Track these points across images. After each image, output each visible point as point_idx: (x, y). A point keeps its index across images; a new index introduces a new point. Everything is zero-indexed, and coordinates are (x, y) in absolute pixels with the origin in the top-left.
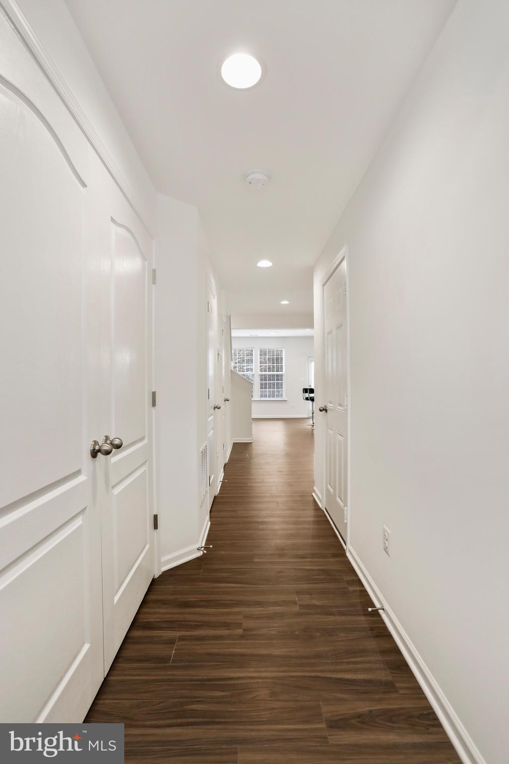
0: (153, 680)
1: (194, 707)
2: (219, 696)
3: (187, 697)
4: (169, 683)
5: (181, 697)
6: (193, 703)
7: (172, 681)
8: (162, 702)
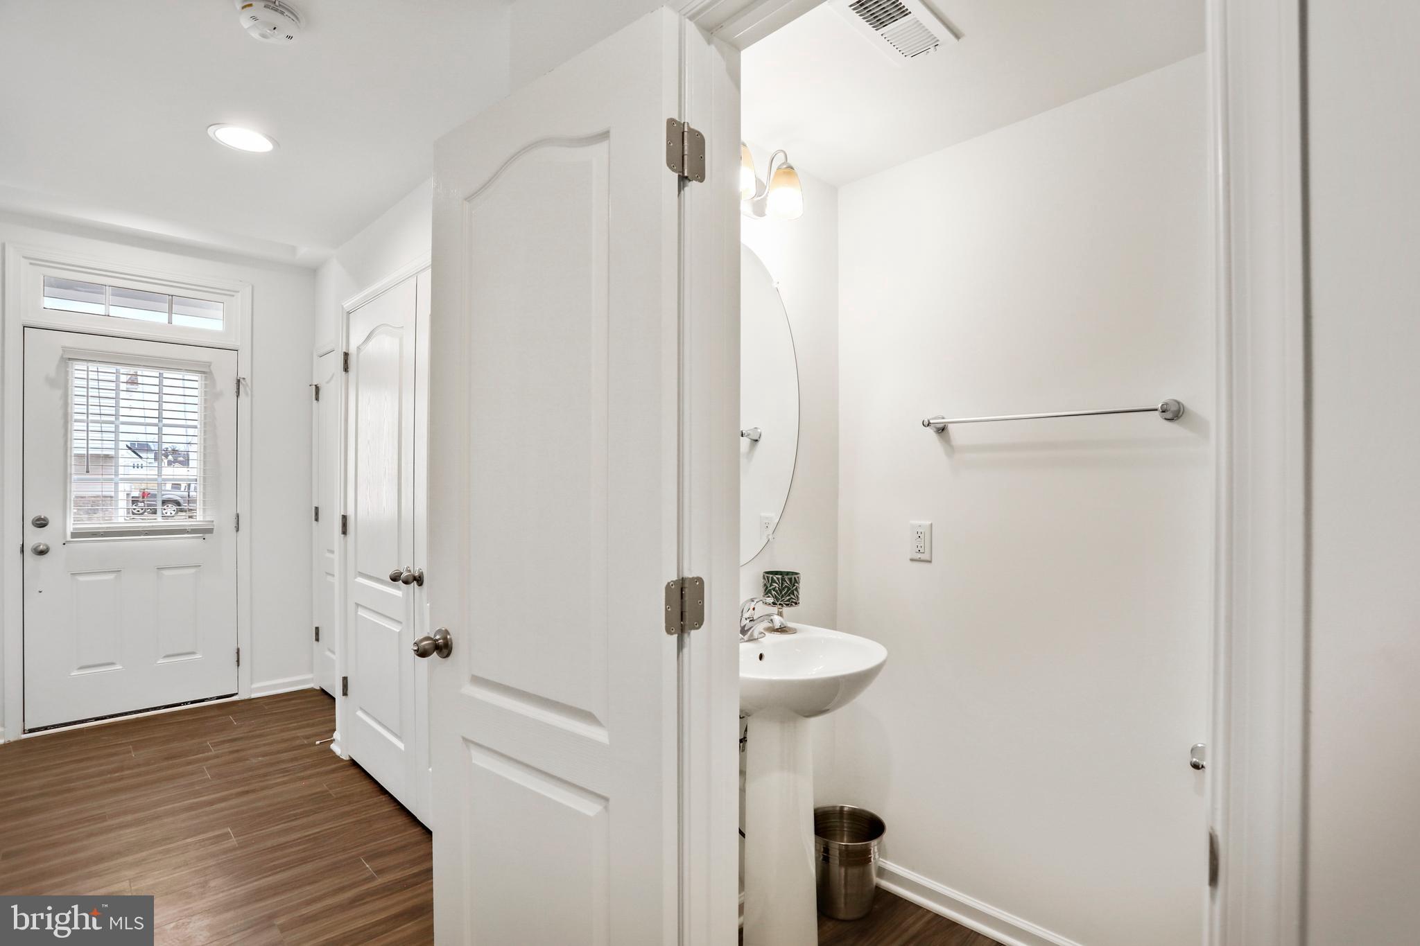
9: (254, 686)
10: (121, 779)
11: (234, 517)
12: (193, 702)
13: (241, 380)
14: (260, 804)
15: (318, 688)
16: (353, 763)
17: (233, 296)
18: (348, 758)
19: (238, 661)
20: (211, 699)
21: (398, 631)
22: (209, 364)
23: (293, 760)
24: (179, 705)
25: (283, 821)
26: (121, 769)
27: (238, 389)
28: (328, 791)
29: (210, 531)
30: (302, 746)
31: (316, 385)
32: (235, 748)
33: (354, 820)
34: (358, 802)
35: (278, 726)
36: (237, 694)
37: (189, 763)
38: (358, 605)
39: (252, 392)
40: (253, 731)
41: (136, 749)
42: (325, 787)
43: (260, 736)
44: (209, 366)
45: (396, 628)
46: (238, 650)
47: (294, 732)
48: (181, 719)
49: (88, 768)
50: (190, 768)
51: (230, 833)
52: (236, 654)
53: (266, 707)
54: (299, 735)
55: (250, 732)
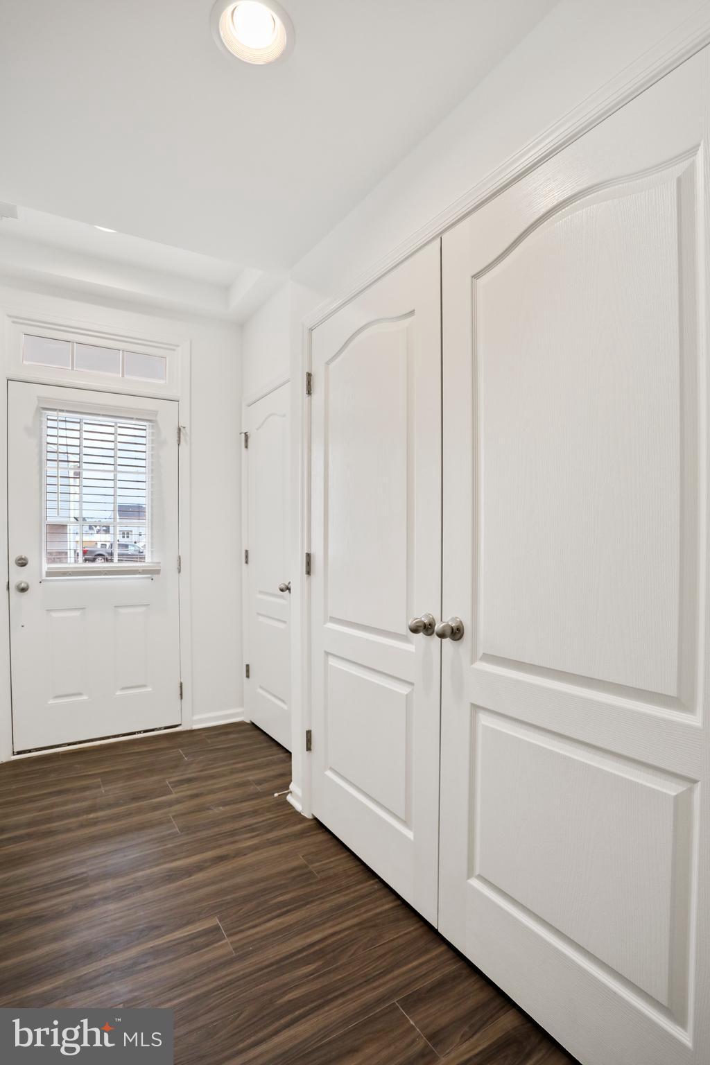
0: (392, 971)
1: (312, 967)
2: (290, 993)
3: (329, 972)
4: (369, 977)
5: (336, 969)
6: (316, 970)
7: (367, 982)
8: (353, 954)
9: (196, 717)
10: (95, 823)
11: (177, 559)
12: (146, 731)
13: (182, 429)
14: (239, 880)
15: (249, 722)
16: (319, 825)
17: (174, 350)
18: (311, 817)
19: (181, 694)
20: (160, 729)
21: (406, 693)
22: (156, 413)
23: (255, 813)
24: (134, 733)
25: (274, 914)
26: (92, 809)
27: (179, 437)
28: (306, 867)
29: (157, 572)
30: (257, 796)
31: (245, 433)
32: (195, 792)
33: (356, 920)
34: (347, 888)
35: (225, 765)
36: (180, 725)
37: (156, 808)
38: (327, 654)
39: (190, 439)
40: (206, 770)
41: (105, 783)
42: (301, 861)
43: (212, 777)
44: (156, 415)
45: (404, 690)
46: (181, 684)
47: (243, 775)
48: (137, 749)
49: (65, 803)
50: (157, 814)
51: (219, 928)
52: (179, 688)
53: (209, 741)
54: (250, 778)
55: (202, 771)
